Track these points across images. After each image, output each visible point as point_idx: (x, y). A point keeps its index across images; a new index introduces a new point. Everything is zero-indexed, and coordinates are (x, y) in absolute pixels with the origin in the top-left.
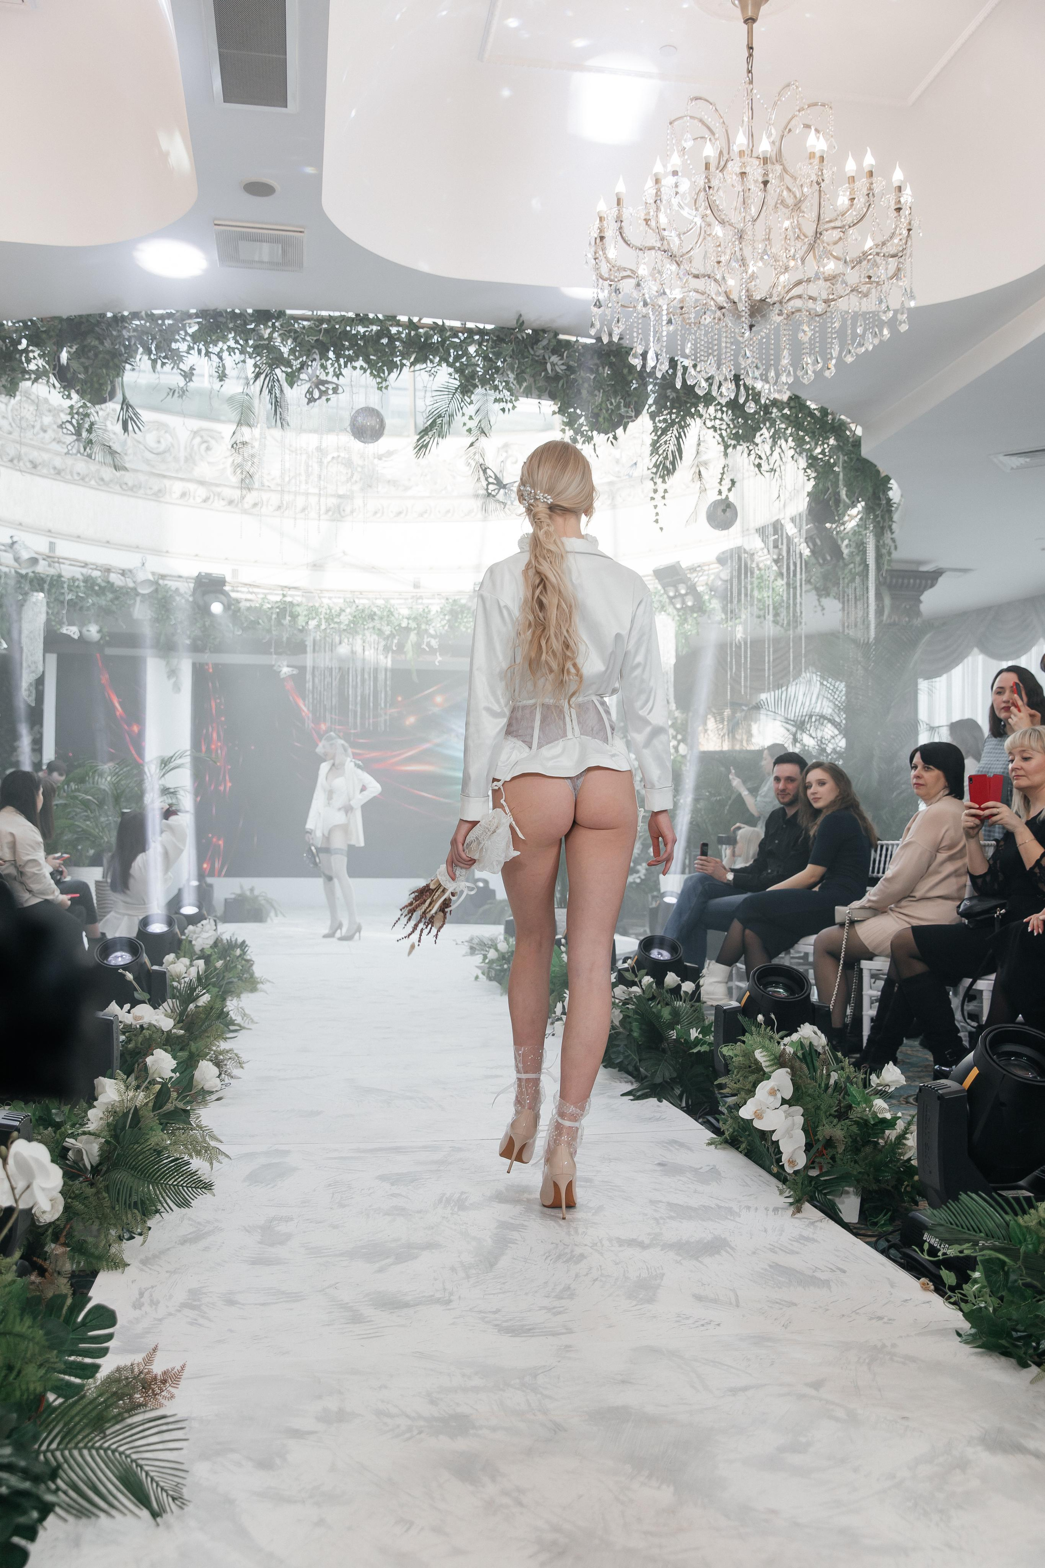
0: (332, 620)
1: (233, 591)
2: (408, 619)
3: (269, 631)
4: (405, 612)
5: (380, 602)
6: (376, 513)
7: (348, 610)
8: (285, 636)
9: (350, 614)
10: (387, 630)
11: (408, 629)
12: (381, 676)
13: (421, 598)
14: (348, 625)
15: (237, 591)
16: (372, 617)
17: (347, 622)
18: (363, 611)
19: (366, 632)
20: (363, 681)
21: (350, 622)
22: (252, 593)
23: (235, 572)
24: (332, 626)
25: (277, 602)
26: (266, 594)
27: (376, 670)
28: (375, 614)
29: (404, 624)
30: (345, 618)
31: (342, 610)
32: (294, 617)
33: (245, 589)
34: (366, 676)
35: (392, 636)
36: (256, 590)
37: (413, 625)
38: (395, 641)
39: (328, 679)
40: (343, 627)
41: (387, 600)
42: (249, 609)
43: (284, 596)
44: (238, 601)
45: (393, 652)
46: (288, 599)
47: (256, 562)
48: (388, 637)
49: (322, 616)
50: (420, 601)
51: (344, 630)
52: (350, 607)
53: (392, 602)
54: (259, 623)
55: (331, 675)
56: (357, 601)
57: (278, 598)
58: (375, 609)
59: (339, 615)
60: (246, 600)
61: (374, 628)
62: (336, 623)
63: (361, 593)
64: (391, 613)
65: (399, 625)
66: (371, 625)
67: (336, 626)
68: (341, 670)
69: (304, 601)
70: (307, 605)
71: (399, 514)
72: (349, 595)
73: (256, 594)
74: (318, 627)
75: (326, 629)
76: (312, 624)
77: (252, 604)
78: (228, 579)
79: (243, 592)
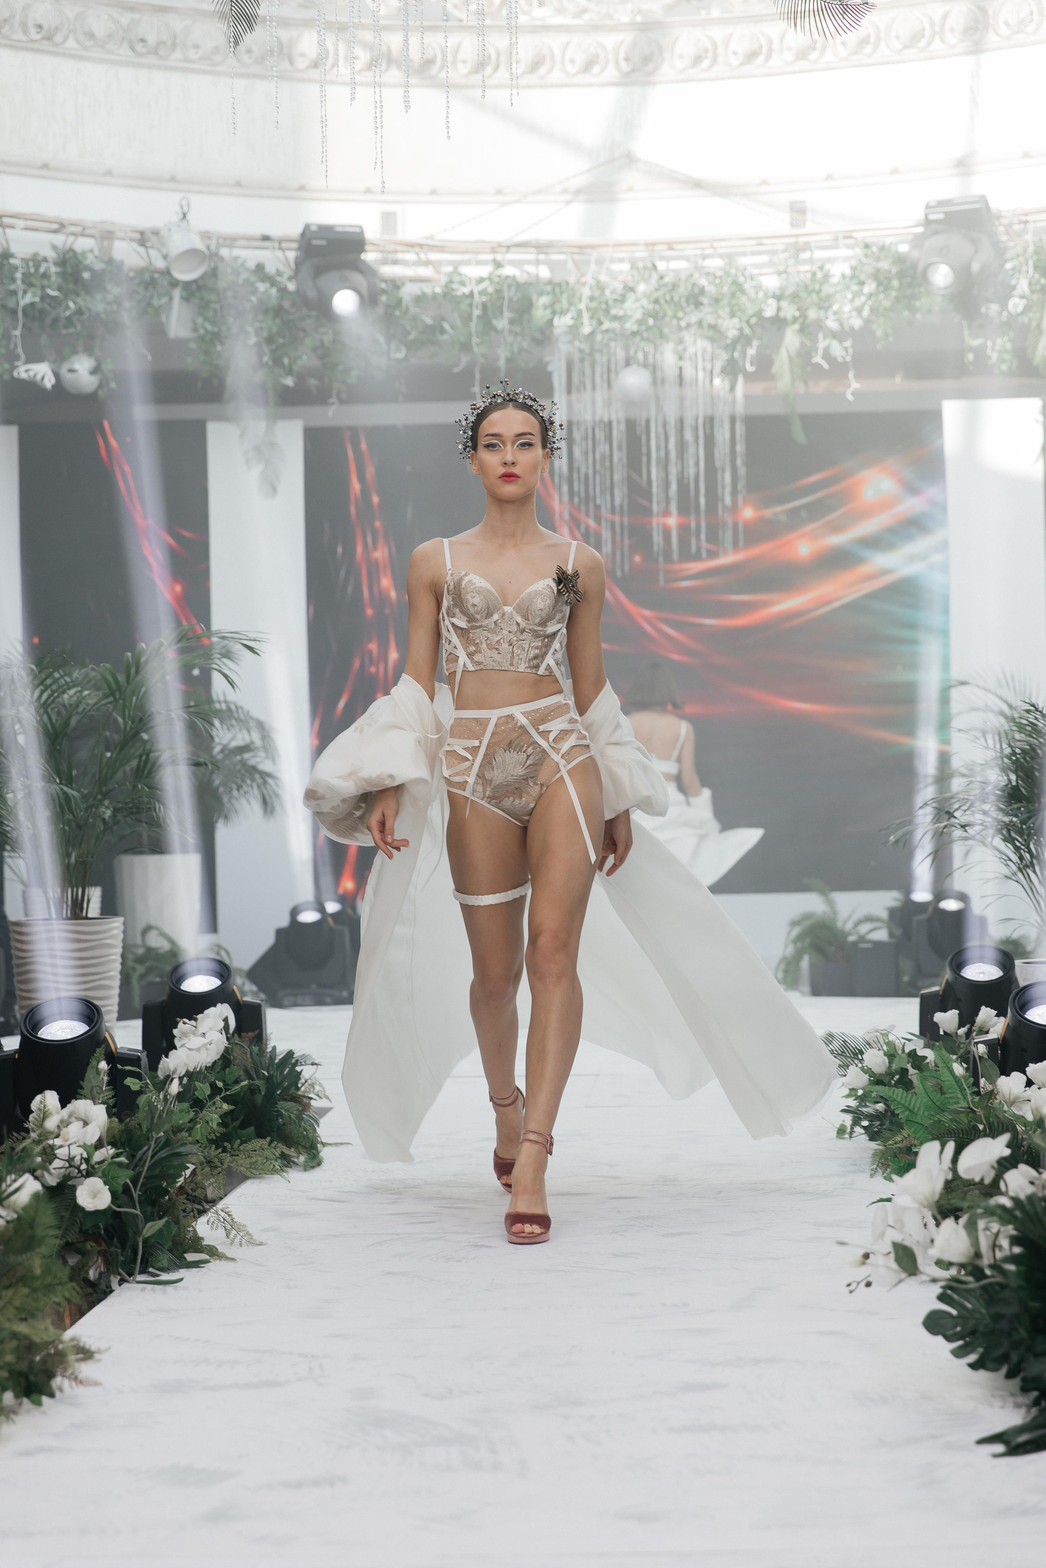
0: (607, 311)
1: (385, 262)
2: (779, 298)
3: (466, 347)
4: (771, 282)
5: (714, 264)
6: (698, 60)
7: (642, 288)
8: (503, 354)
10: (731, 327)
11: (779, 322)
12: (722, 435)
13: (807, 247)
14: (640, 322)
15: (395, 262)
16: (695, 298)
17: (638, 315)
18: (674, 287)
19: (687, 336)
20: (682, 446)
21: (648, 314)
22: (427, 263)
23: (389, 220)
24: (606, 325)
25: (480, 280)
26: (456, 264)
27: (710, 421)
28: (702, 291)
29: (769, 312)
30: (634, 308)
31: (630, 289)
32: (524, 307)
33: (411, 257)
34: (689, 436)
35: (743, 340)
36: (434, 256)
37: (789, 311)
38: (751, 352)
39: (603, 448)
40: (631, 326)
41: (729, 258)
42: (420, 299)
43: (498, 265)
44: (396, 284)
45: (749, 377)
46: (508, 271)
47: (433, 192)
48: (732, 346)
49: (582, 306)
51: (634, 334)
52: (646, 281)
53: (744, 261)
54: (443, 331)
55: (609, 438)
56: (661, 266)
57: (484, 271)
58: (703, 282)
59: (622, 300)
61: (700, 323)
62: (616, 318)
63: (670, 246)
64: (738, 288)
65: (759, 314)
66: (693, 318)
67: (616, 325)
68: (631, 424)
69: (544, 273)
70: (550, 282)
71: (752, 56)
72: (641, 254)
73: (436, 265)
74: (574, 330)
75: (592, 333)
76: (562, 322)
77: (427, 289)
78: (372, 233)
79: (404, 263)
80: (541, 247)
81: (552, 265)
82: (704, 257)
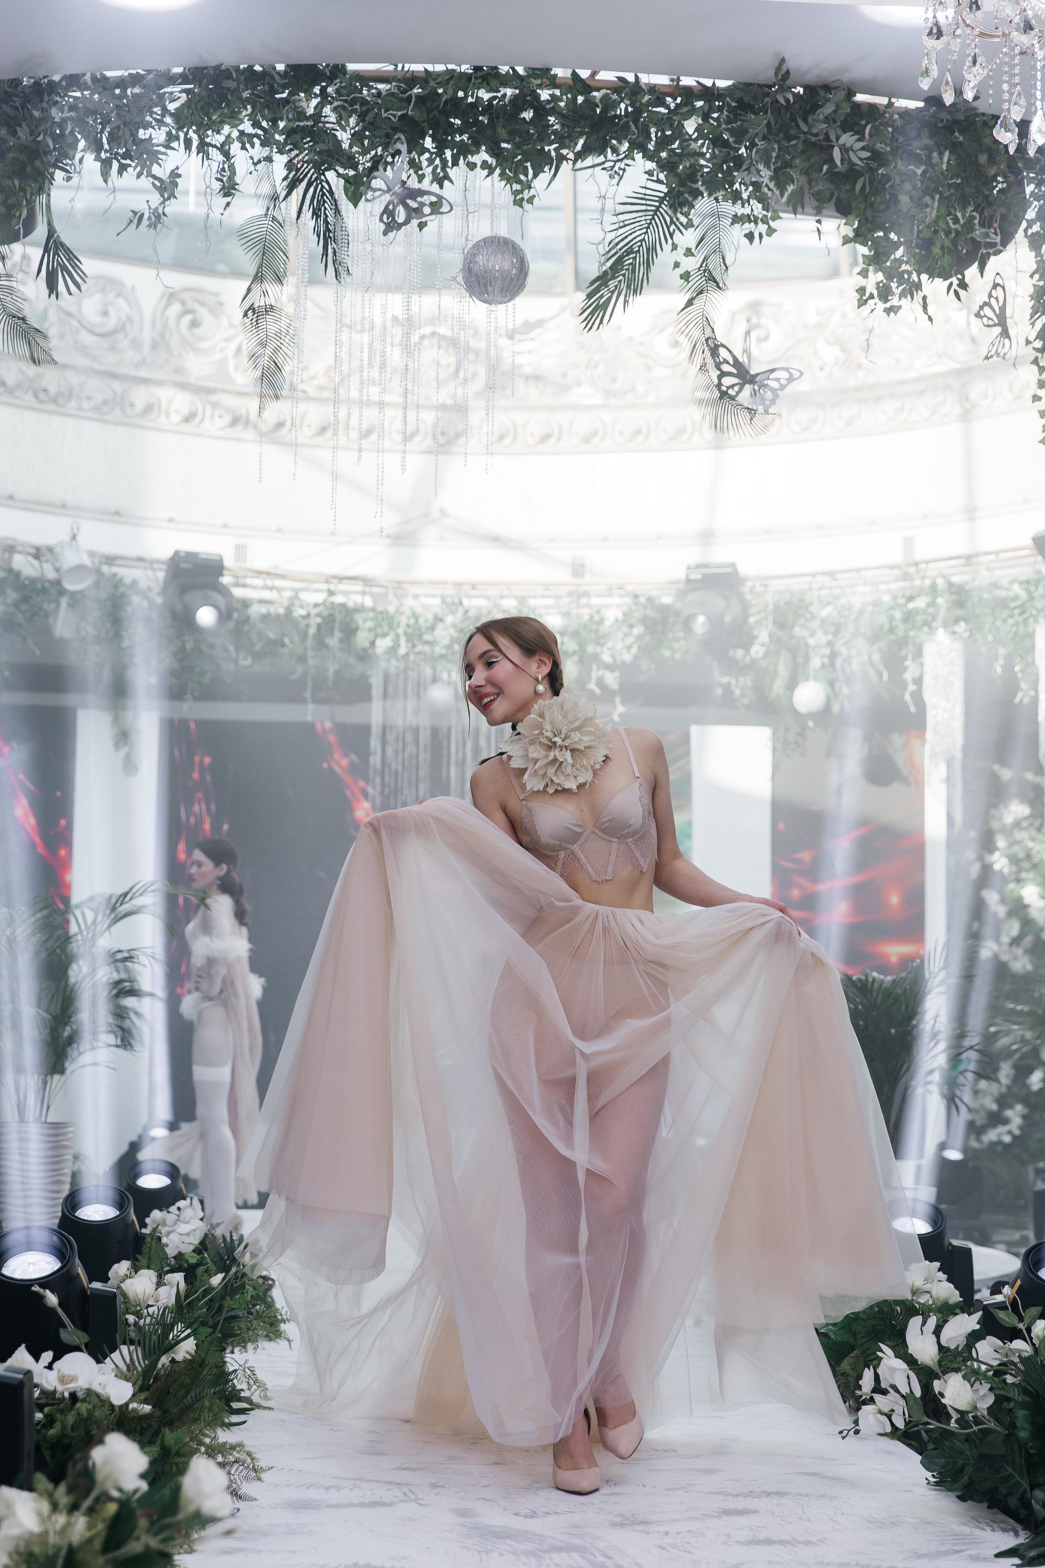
0: (420, 636)
1: (237, 585)
3: (302, 659)
5: (510, 603)
6: (501, 437)
7: (449, 619)
8: (332, 668)
9: (454, 626)
13: (586, 594)
14: (448, 647)
15: (244, 586)
17: (446, 641)
21: (453, 641)
22: (271, 588)
23: (240, 551)
24: (419, 648)
25: (316, 605)
26: (296, 591)
31: (438, 619)
32: (350, 632)
33: (258, 582)
36: (279, 583)
40: (439, 650)
42: (265, 618)
43: (331, 593)
44: (246, 604)
46: (339, 599)
47: (279, 530)
49: (400, 631)
50: (584, 601)
51: (442, 657)
52: (453, 613)
53: (533, 603)
54: (283, 645)
55: (416, 741)
57: (320, 598)
59: (432, 628)
60: (262, 601)
62: (427, 643)
63: (474, 586)
67: (426, 648)
68: (435, 731)
69: (368, 602)
70: (373, 610)
71: (546, 437)
72: (450, 591)
73: (279, 590)
74: (392, 650)
75: (407, 655)
76: (383, 644)
77: (272, 609)
78: (228, 562)
79: (254, 587)
80: (365, 581)
81: (374, 597)
82: (502, 597)
